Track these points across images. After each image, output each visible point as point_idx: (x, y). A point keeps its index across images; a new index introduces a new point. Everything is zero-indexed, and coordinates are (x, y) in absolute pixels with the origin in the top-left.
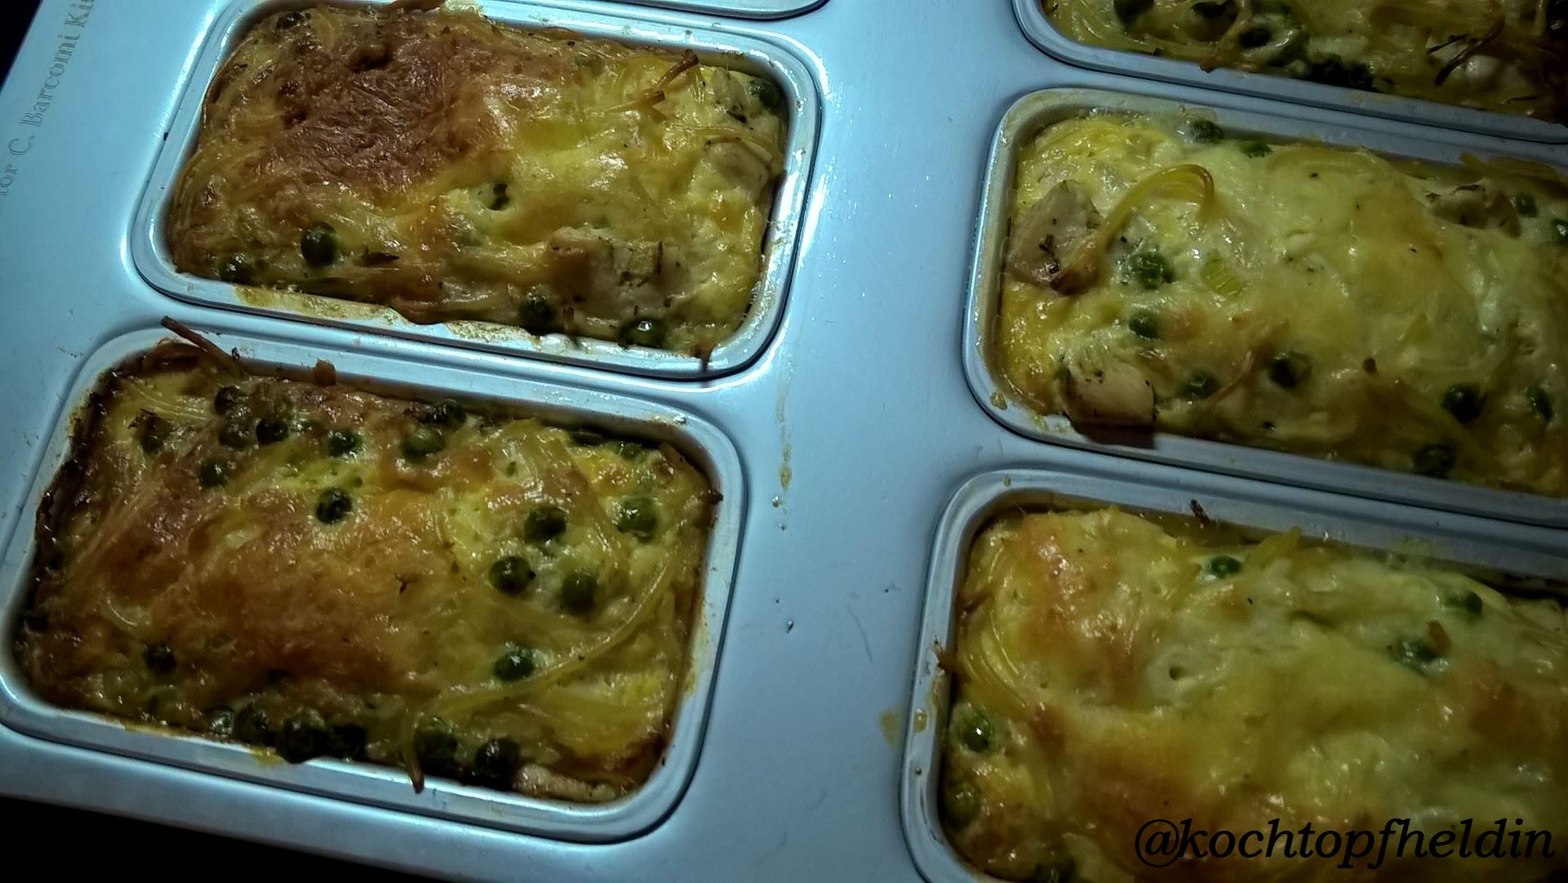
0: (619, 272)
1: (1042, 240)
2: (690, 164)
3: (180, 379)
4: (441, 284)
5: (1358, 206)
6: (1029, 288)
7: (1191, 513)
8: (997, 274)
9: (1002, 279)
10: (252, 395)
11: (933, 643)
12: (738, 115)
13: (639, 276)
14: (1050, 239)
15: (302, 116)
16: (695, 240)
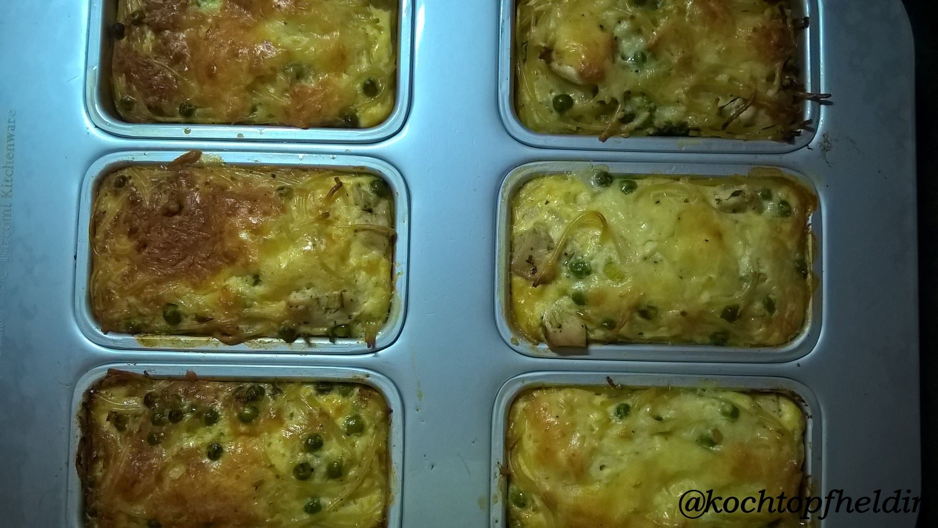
0: (324, 308)
1: (527, 258)
2: (349, 244)
3: (122, 390)
4: (237, 328)
5: (679, 219)
6: (523, 280)
7: (607, 383)
8: (507, 273)
9: (511, 274)
10: (161, 397)
11: (497, 463)
12: (368, 210)
13: (334, 308)
14: (531, 257)
15: (145, 246)
16: (358, 283)
